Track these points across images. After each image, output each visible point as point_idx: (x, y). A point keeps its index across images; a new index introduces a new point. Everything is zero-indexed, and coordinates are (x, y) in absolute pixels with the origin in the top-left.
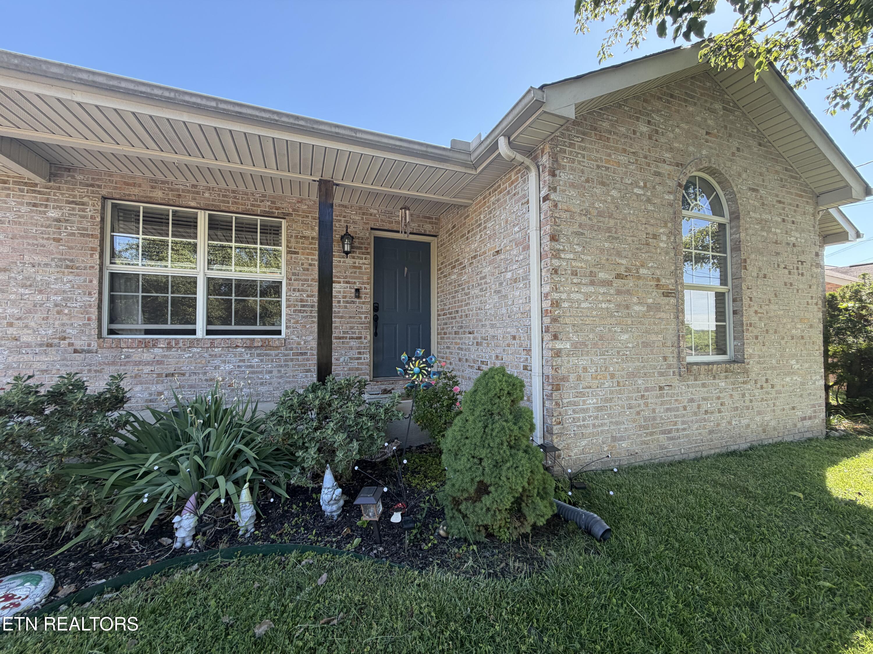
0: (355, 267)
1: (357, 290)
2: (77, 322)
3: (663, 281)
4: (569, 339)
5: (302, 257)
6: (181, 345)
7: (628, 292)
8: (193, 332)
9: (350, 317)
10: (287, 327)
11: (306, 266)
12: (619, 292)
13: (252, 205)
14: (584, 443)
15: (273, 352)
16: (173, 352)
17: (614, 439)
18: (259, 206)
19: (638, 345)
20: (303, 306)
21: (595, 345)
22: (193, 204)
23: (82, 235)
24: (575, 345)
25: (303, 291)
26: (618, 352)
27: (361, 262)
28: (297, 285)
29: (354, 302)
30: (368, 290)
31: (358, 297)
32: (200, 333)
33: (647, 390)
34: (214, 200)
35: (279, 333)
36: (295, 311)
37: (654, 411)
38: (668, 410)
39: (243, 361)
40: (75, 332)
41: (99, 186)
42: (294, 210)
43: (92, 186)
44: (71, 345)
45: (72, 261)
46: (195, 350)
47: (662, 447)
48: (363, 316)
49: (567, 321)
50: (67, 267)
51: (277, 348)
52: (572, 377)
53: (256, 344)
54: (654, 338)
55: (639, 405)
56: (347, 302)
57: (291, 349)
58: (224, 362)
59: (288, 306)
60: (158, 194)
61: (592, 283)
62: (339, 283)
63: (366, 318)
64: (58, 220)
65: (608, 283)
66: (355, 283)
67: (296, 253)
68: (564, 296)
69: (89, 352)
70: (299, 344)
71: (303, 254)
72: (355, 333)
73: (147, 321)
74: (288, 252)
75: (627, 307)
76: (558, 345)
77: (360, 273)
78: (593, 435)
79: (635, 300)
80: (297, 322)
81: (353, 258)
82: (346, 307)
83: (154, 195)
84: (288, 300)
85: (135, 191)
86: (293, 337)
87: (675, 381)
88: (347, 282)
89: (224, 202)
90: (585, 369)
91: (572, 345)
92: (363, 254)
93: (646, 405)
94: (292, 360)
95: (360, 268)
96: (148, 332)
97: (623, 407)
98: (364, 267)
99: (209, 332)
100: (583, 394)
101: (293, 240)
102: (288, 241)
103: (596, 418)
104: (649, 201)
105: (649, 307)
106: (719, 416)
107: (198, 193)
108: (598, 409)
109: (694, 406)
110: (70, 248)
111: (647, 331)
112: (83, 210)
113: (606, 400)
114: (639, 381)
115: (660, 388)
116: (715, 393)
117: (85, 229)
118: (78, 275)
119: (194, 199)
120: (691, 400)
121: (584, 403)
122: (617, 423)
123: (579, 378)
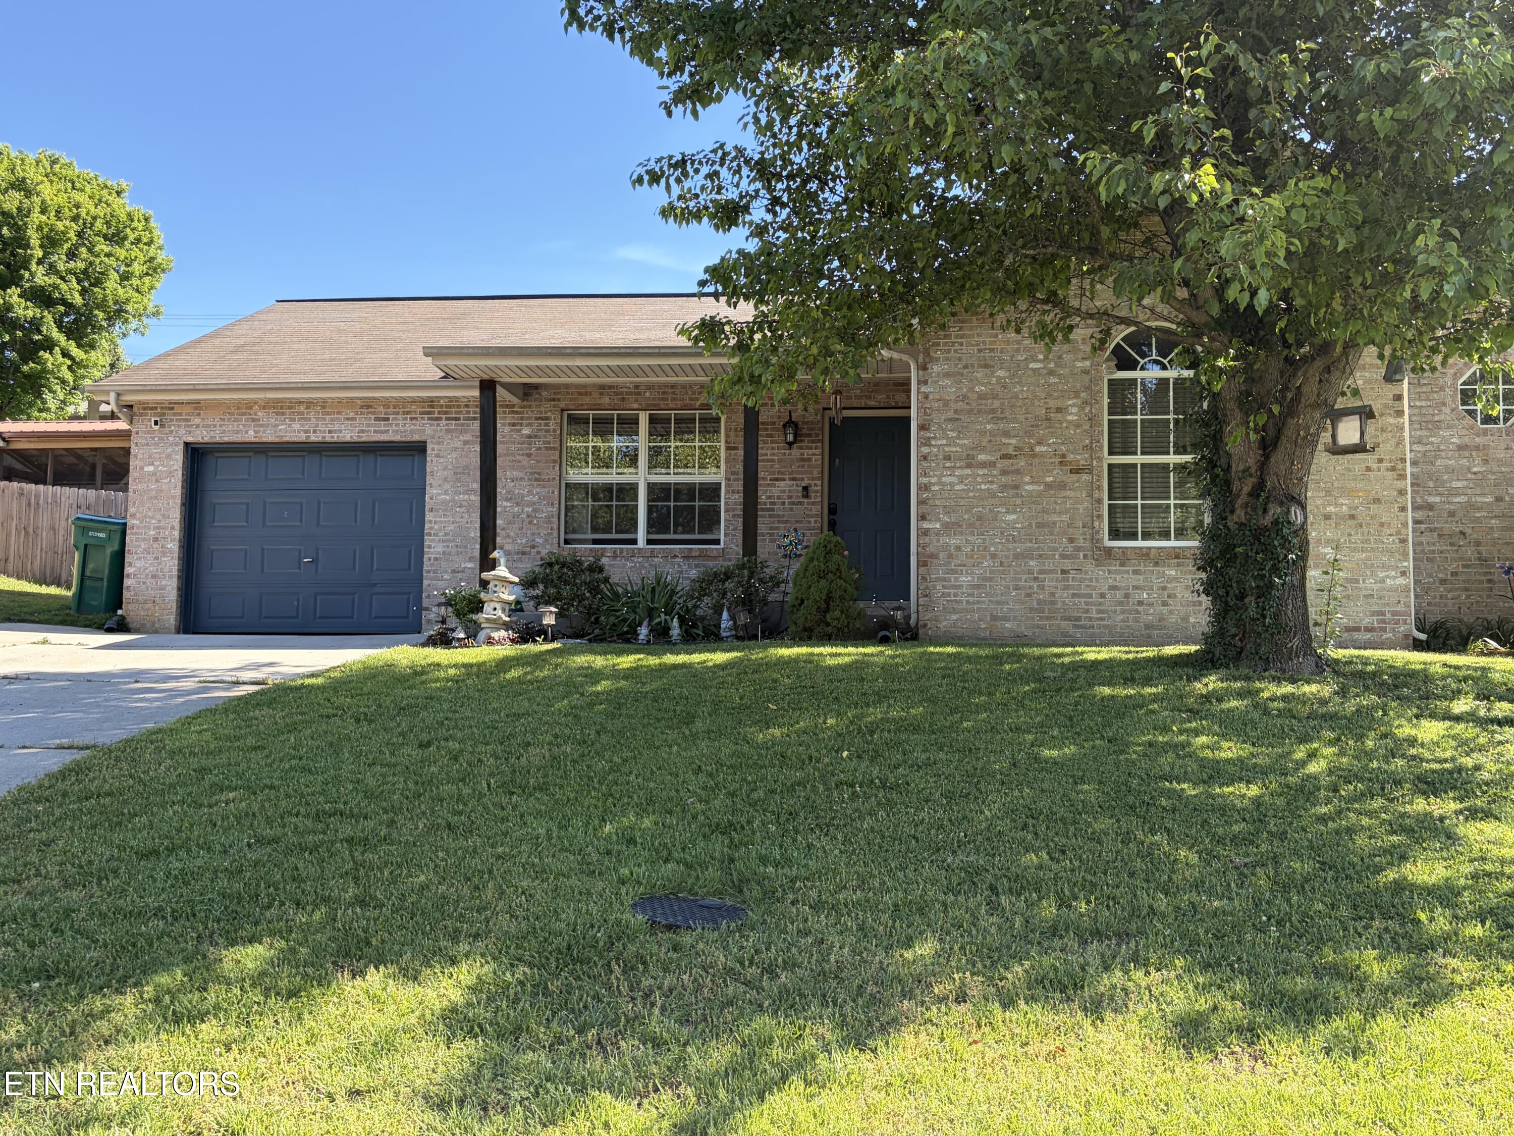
0: (803, 460)
1: (805, 488)
2: (544, 532)
3: (1071, 457)
4: (938, 520)
6: (625, 554)
7: (1018, 472)
8: (634, 542)
9: (797, 522)
10: (726, 535)
12: (1004, 473)
13: (691, 399)
14: (954, 617)
15: (711, 563)
16: (618, 562)
17: (994, 618)
18: (697, 399)
19: (1030, 525)
21: (971, 525)
22: (635, 406)
23: (547, 449)
24: (946, 526)
26: (1002, 533)
27: (811, 452)
28: (736, 485)
29: (801, 503)
30: (818, 487)
31: (806, 496)
32: (641, 543)
33: (1041, 572)
34: (654, 399)
35: (717, 542)
36: (734, 516)
37: (1052, 594)
38: (1074, 595)
40: (541, 541)
41: (559, 400)
43: (554, 400)
44: (539, 553)
45: (539, 474)
46: (637, 559)
48: (812, 520)
49: (937, 502)
50: (536, 480)
51: (716, 558)
52: (942, 555)
53: (694, 554)
54: (1055, 518)
55: (1031, 587)
56: (793, 503)
57: (730, 560)
59: (727, 511)
60: (606, 400)
61: (969, 466)
62: (784, 480)
63: (816, 522)
64: (529, 437)
65: (992, 464)
66: (802, 479)
67: (735, 449)
68: (934, 480)
70: (738, 554)
73: (595, 530)
74: (728, 448)
75: (1016, 487)
76: (926, 525)
77: (809, 466)
78: (967, 611)
79: (1027, 479)
80: (736, 529)
81: (801, 448)
82: (791, 509)
83: (602, 401)
84: (726, 503)
85: (587, 400)
86: (732, 545)
87: (1089, 566)
88: (794, 479)
89: (663, 399)
90: (958, 548)
91: (942, 525)
92: (813, 442)
93: (1042, 588)
95: (809, 460)
96: (595, 542)
97: (1008, 587)
98: (814, 458)
99: (649, 542)
100: (954, 572)
101: (732, 434)
102: (727, 436)
103: (972, 595)
104: (1051, 373)
105: (1049, 486)
106: (1165, 610)
107: (639, 394)
108: (974, 587)
109: (1119, 594)
110: (538, 462)
111: (1045, 511)
112: (547, 425)
113: (985, 579)
114: (1032, 563)
115: (1063, 572)
116: (1157, 582)
117: (549, 443)
118: (544, 487)
119: (636, 400)
120: (1114, 588)
121: (956, 579)
122: (998, 603)
123: (950, 556)
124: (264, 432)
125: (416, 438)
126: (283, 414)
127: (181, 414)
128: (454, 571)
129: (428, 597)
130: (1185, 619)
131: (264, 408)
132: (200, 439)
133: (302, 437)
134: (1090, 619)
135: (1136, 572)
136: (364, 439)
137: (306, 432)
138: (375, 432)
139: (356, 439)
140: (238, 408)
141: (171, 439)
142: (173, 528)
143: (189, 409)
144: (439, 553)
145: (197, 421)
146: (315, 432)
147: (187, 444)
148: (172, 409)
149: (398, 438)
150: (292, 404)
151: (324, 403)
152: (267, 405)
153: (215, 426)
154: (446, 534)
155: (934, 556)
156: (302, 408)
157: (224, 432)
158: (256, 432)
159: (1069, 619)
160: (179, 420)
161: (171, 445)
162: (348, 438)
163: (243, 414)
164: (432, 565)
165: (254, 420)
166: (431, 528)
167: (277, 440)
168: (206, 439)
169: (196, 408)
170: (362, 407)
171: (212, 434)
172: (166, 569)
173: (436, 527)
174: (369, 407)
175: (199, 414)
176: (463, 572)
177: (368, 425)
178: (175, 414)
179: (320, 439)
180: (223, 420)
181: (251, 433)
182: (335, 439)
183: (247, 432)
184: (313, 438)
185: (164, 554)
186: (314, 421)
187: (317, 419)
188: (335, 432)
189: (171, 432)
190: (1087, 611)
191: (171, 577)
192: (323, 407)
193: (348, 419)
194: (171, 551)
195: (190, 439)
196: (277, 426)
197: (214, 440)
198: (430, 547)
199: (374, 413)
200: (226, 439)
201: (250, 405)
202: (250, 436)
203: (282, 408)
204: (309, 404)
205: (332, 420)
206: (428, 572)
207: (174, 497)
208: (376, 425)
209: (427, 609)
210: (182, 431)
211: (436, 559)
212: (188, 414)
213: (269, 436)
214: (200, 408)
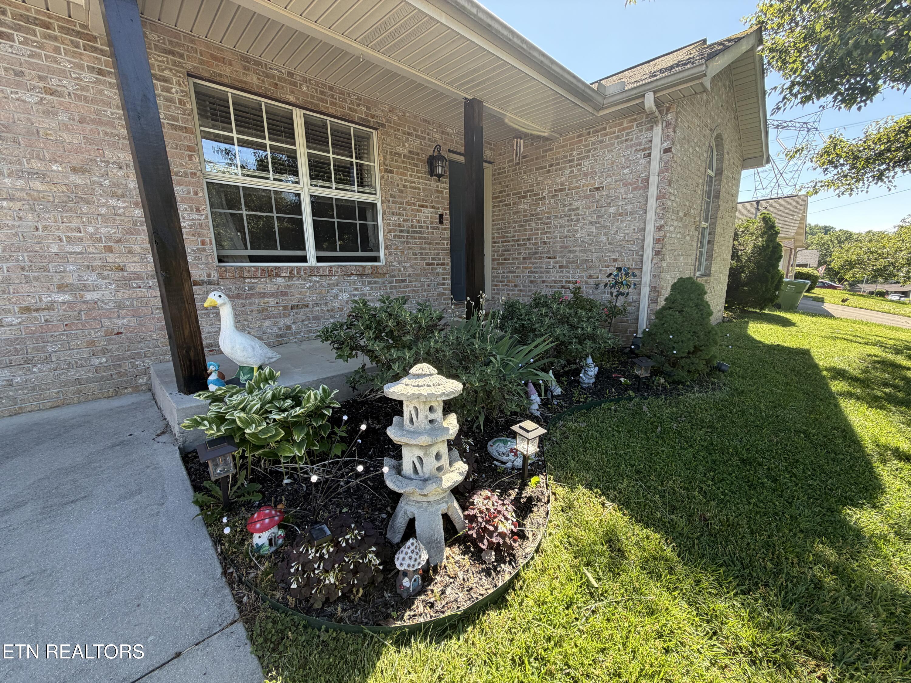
0: (438, 191)
1: (441, 216)
7: (686, 226)
9: (436, 244)
10: (386, 254)
11: (400, 187)
12: (683, 226)
13: (350, 109)
15: (380, 280)
16: (295, 282)
18: (355, 111)
20: (401, 231)
22: (292, 99)
23: (174, 127)
25: (400, 214)
28: (395, 208)
29: (438, 228)
30: (448, 216)
31: (441, 223)
32: (312, 261)
34: (312, 97)
35: (376, 259)
36: (394, 236)
39: (356, 289)
40: (190, 259)
41: (181, 56)
42: (387, 121)
43: (172, 53)
46: (315, 279)
48: (445, 242)
51: (383, 275)
53: (367, 272)
56: (434, 228)
57: (394, 276)
58: (341, 291)
59: (389, 231)
60: (253, 79)
61: (677, 219)
62: (427, 207)
63: (447, 244)
65: (681, 220)
66: (438, 208)
67: (391, 172)
69: (210, 283)
70: (400, 271)
71: (397, 174)
72: (439, 259)
74: (381, 170)
75: (685, 237)
77: (442, 198)
79: (687, 232)
80: (397, 248)
81: (436, 181)
82: (433, 233)
83: (248, 79)
84: (385, 224)
85: (226, 71)
86: (395, 263)
88: (433, 207)
89: (322, 100)
94: (395, 287)
96: (253, 259)
98: (443, 191)
99: (320, 259)
101: (388, 157)
102: (384, 158)
107: (295, 84)
112: (167, 89)
117: (175, 119)
118: (179, 184)
119: (292, 92)
128: (26, 310)
176: (49, 308)
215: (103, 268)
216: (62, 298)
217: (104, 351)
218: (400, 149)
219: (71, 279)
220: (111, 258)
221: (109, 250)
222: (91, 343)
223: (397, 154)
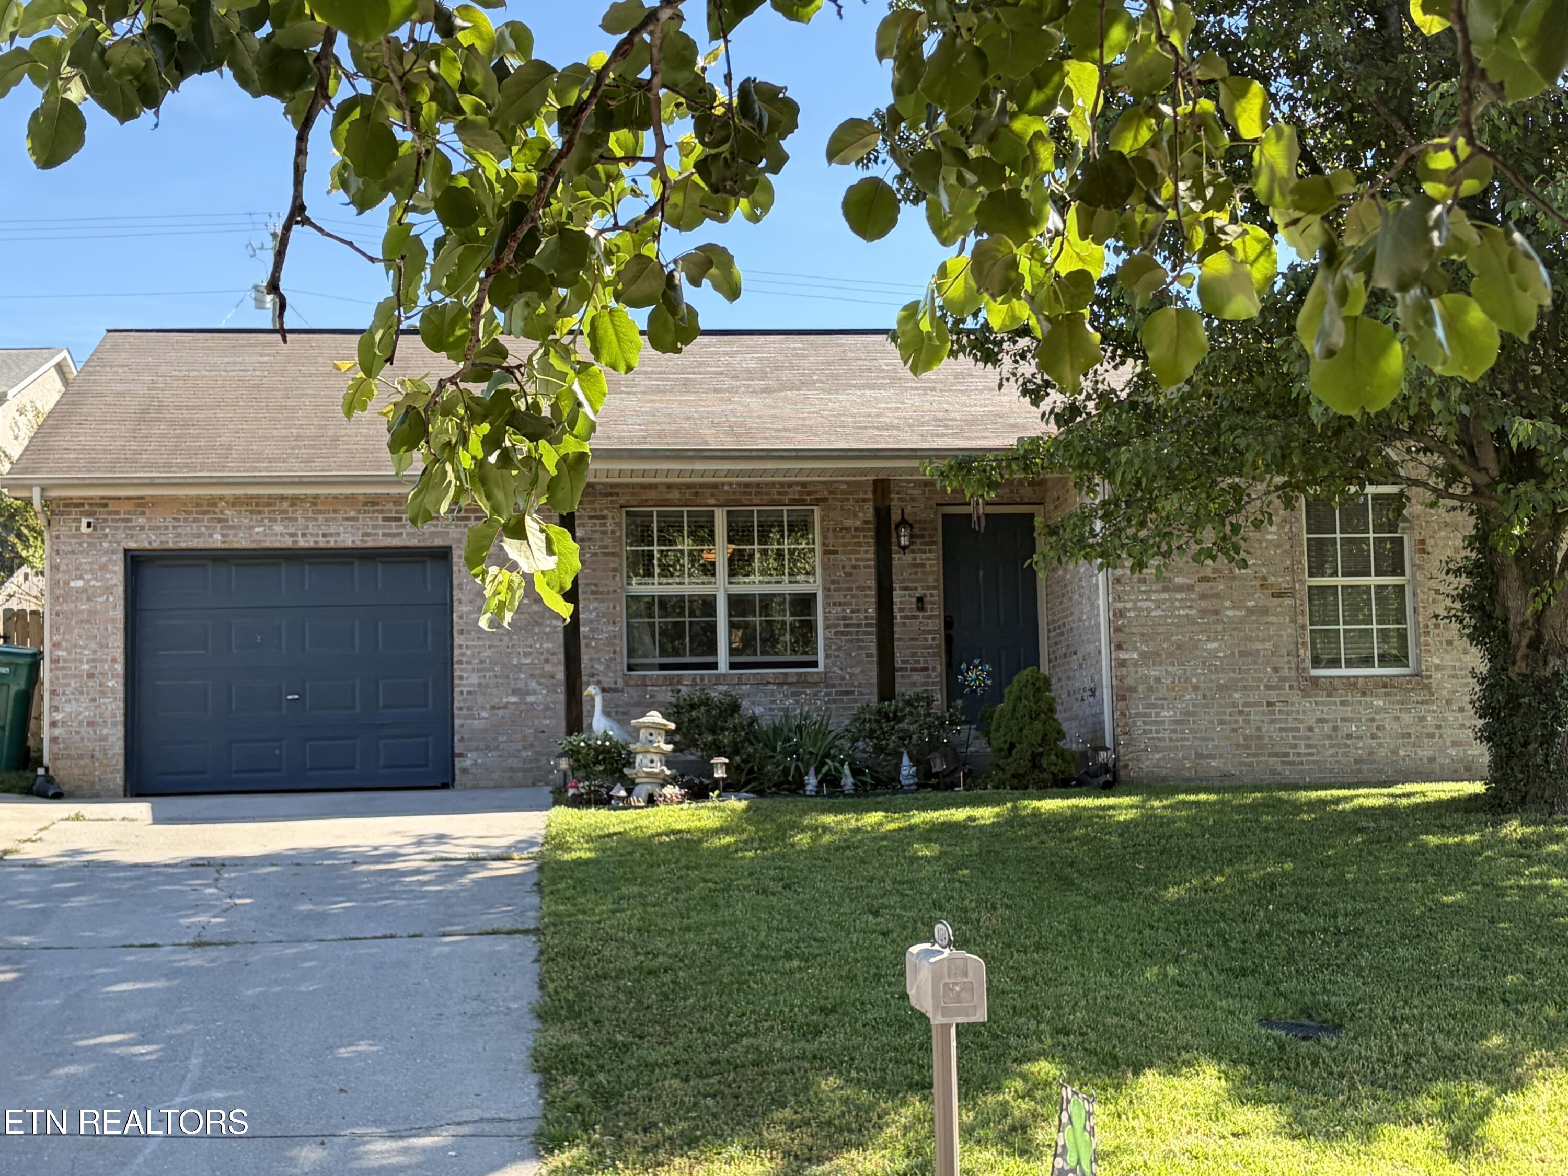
0: (915, 565)
1: (920, 600)
2: (604, 657)
3: (1272, 579)
4: (1136, 649)
5: (843, 557)
6: (705, 680)
7: (1217, 596)
8: (714, 666)
9: (911, 639)
10: (827, 656)
11: (848, 569)
12: (1203, 597)
13: (779, 493)
14: (1157, 756)
15: (811, 691)
17: (1199, 756)
18: (786, 493)
19: (1233, 654)
20: (846, 626)
21: (1171, 655)
22: (712, 502)
23: (605, 554)
24: (1143, 655)
25: (846, 604)
26: (1204, 663)
27: (924, 556)
28: (838, 597)
29: (915, 617)
30: (935, 597)
31: (921, 609)
32: (723, 667)
33: (1246, 704)
34: (734, 494)
35: (815, 664)
36: (836, 633)
37: (1259, 729)
38: (1281, 729)
39: (774, 702)
40: (602, 668)
41: (617, 494)
42: (831, 493)
43: (611, 494)
45: (596, 585)
47: (1273, 772)
48: (930, 637)
49: (1134, 630)
50: (593, 593)
51: (816, 684)
52: (1141, 688)
53: (790, 680)
54: (1258, 646)
55: (1236, 722)
56: (906, 617)
57: (834, 686)
58: (753, 703)
59: (827, 627)
60: (676, 494)
61: (1166, 589)
62: (895, 589)
63: (933, 639)
64: (582, 540)
65: (1190, 588)
66: (916, 589)
67: (835, 552)
68: (1129, 605)
69: (616, 690)
70: (843, 678)
71: (844, 553)
72: (918, 662)
73: (663, 653)
74: (826, 552)
75: (1216, 612)
76: (1122, 655)
77: (924, 573)
78: (1170, 749)
79: (1228, 604)
80: (839, 649)
81: (913, 551)
82: (904, 624)
83: (670, 496)
84: (826, 619)
85: (652, 494)
86: (835, 669)
87: (1296, 697)
88: (905, 589)
89: (746, 493)
90: (1158, 680)
91: (1140, 655)
92: (927, 544)
93: (1248, 722)
94: (835, 701)
95: (923, 565)
96: (663, 667)
97: (1212, 722)
98: (928, 563)
99: (733, 666)
100: (1154, 706)
101: (830, 534)
102: (824, 537)
103: (1174, 731)
105: (1251, 611)
106: (1374, 743)
108: (1177, 722)
109: (1327, 727)
110: (594, 570)
111: (1248, 639)
112: (604, 525)
113: (1188, 714)
114: (1236, 695)
115: (1269, 704)
116: (1364, 713)
117: (606, 547)
118: (603, 601)
119: (713, 495)
120: (1321, 721)
121: (1157, 715)
122: (1204, 739)
123: (1150, 689)
124: (235, 535)
125: (438, 542)
126: (260, 512)
127: (117, 513)
128: (493, 708)
129: (462, 739)
130: (1395, 752)
131: (234, 504)
132: (146, 545)
133: (288, 542)
134: (1299, 754)
135: (1343, 703)
136: (370, 544)
137: (292, 535)
138: (384, 535)
139: (359, 544)
140: (198, 505)
141: (105, 545)
142: (114, 660)
143: (130, 506)
144: (473, 685)
145: (141, 521)
146: (304, 535)
147: (126, 551)
148: (106, 505)
149: (414, 542)
150: (271, 501)
151: (315, 500)
152: (236, 502)
153: (166, 528)
154: (482, 662)
155: (1133, 689)
156: (285, 505)
157: (179, 535)
158: (223, 536)
159: (1277, 755)
160: (117, 521)
161: (106, 552)
162: (349, 544)
163: (206, 513)
164: (465, 700)
165: (220, 521)
166: (463, 655)
167: (253, 546)
168: (155, 545)
169: (139, 505)
170: (365, 504)
171: (163, 538)
172: (108, 714)
173: (469, 653)
174: (374, 504)
175: (144, 513)
176: (505, 707)
177: (375, 527)
178: (109, 513)
179: (312, 545)
180: (178, 520)
181: (217, 537)
182: (332, 545)
183: (211, 535)
184: (302, 543)
185: (103, 694)
186: (301, 521)
187: (307, 519)
188: (332, 535)
189: (106, 535)
190: (1295, 746)
191: (114, 724)
192: (314, 504)
193: (347, 519)
194: (113, 690)
195: (132, 545)
196: (252, 528)
197: (166, 546)
198: (461, 678)
199: (381, 511)
200: (183, 545)
201: (213, 502)
202: (216, 540)
203: (257, 505)
204: (294, 500)
205: (326, 520)
206: (461, 709)
207: (113, 621)
208: (384, 527)
209: (461, 755)
210: (121, 535)
211: (469, 693)
212: (129, 513)
213: (241, 541)
214: (144, 505)
215: (542, 676)
216: (513, 699)
217: (532, 746)
218: (849, 523)
219: (521, 685)
220: (547, 668)
221: (547, 661)
222: (524, 738)
223: (848, 529)
